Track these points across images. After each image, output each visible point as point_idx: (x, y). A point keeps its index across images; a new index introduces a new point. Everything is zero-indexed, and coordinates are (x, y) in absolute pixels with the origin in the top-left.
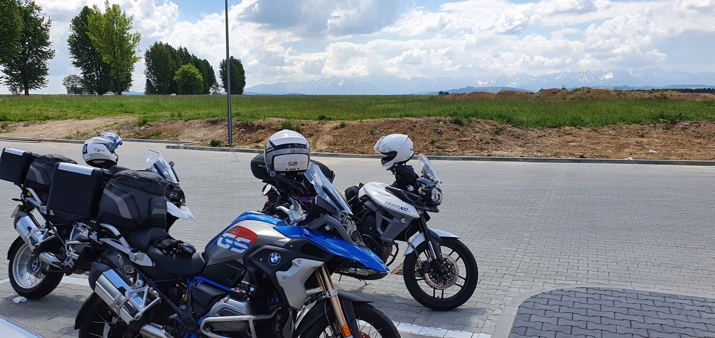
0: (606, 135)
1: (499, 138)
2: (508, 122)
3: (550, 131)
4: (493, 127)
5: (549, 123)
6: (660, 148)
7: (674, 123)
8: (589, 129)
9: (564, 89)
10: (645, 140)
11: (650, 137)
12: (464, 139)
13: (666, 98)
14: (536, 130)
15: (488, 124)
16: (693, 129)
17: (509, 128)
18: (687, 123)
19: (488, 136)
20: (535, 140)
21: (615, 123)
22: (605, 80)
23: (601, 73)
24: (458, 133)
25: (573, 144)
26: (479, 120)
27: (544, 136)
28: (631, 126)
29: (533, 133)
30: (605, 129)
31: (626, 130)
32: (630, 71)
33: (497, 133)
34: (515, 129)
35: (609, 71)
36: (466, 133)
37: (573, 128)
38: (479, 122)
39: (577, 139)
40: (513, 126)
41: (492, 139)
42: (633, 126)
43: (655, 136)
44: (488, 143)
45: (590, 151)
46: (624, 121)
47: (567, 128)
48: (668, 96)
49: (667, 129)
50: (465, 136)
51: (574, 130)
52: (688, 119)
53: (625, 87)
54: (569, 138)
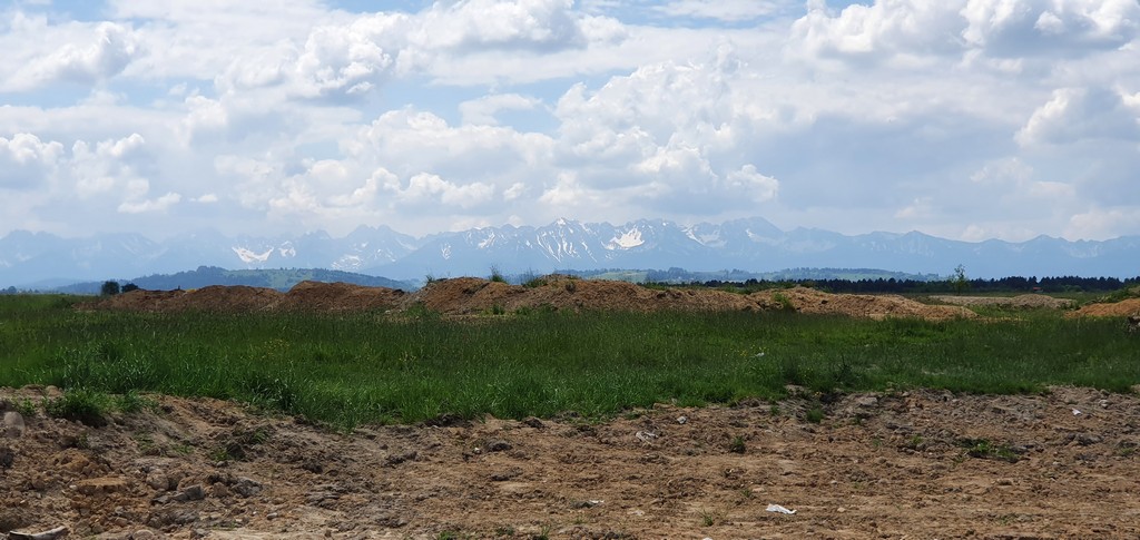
0: (623, 445)
1: (243, 472)
2: (285, 405)
3: (434, 438)
4: (220, 429)
5: (431, 408)
6: (799, 493)
7: (830, 398)
8: (566, 428)
9: (496, 279)
10: (748, 463)
11: (764, 452)
12: (100, 482)
13: (789, 309)
14: (382, 434)
15: (206, 415)
16: (887, 417)
17: (286, 430)
18: (868, 399)
19: (199, 467)
20: (379, 475)
21: (649, 404)
22: (619, 251)
23: (608, 231)
24: (79, 457)
25: (510, 486)
26: (169, 401)
27: (412, 457)
28: (703, 414)
29: (372, 448)
30: (620, 424)
31: (688, 428)
32: (688, 224)
33: (236, 453)
34: (307, 435)
35: (630, 226)
36: (110, 456)
37: (513, 422)
38: (168, 410)
39: (528, 467)
40: (299, 422)
41: (213, 480)
42: (711, 413)
43: (779, 446)
44: (196, 496)
45: (572, 514)
46: (678, 394)
47: (493, 424)
48: (796, 304)
49: (811, 419)
50: (107, 468)
51: (519, 433)
52: (868, 384)
53: (677, 272)
54: (498, 463)
